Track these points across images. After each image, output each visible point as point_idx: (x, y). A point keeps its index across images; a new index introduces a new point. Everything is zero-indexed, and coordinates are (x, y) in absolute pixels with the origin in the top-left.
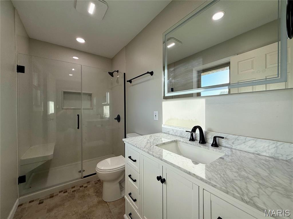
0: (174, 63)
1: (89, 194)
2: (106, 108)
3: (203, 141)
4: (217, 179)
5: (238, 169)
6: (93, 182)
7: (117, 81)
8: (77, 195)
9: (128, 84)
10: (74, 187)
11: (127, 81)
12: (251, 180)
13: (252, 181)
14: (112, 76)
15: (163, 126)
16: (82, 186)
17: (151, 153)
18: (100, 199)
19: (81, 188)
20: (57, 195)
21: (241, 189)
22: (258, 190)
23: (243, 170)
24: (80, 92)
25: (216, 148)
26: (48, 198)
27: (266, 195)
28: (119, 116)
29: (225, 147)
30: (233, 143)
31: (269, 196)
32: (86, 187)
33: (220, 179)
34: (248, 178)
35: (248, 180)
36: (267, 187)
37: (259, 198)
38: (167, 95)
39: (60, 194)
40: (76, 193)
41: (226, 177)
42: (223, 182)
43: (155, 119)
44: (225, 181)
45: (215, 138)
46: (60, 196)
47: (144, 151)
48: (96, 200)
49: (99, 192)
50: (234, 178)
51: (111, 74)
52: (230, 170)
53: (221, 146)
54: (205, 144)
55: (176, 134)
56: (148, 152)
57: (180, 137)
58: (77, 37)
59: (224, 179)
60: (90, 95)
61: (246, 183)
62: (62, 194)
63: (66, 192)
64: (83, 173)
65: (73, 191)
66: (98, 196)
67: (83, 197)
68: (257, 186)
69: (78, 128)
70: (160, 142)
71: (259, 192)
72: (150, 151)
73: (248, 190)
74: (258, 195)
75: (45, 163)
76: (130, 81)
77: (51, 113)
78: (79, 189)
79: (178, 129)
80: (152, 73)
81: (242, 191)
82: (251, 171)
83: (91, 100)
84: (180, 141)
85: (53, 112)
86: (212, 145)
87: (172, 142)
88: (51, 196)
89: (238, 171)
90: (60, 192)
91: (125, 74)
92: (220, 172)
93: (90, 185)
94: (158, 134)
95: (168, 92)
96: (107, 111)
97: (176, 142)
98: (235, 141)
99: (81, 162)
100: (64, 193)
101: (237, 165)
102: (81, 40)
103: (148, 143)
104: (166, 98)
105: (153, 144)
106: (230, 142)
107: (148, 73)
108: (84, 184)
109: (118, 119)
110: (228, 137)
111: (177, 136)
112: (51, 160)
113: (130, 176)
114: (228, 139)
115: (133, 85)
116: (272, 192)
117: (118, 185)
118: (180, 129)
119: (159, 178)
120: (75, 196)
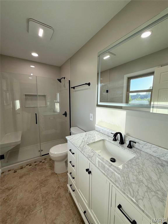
0: (110, 69)
1: (46, 168)
2: (57, 104)
3: (122, 142)
4: (120, 181)
5: (138, 173)
6: (48, 159)
7: (64, 86)
8: (38, 168)
9: (72, 90)
10: (36, 162)
11: (71, 88)
12: (144, 183)
13: (144, 185)
14: (61, 82)
15: (96, 126)
16: (41, 162)
17: (83, 152)
18: (53, 171)
19: (40, 163)
20: (25, 167)
21: (133, 191)
22: (144, 193)
23: (142, 174)
24: (36, 94)
25: (130, 149)
26: (19, 169)
27: (148, 197)
28: (66, 112)
29: (137, 149)
30: (142, 147)
31: (150, 199)
32: (44, 162)
33: (123, 181)
34: (142, 181)
35: (141, 183)
36: (152, 191)
37: (142, 200)
38: (99, 103)
39: (27, 167)
40: (37, 166)
41: (127, 180)
42: (124, 185)
43: (90, 119)
44: (126, 183)
45: (130, 142)
46: (27, 168)
47: (79, 150)
48: (50, 172)
49: (52, 167)
50: (133, 181)
51: (60, 80)
52: (133, 173)
53: (134, 147)
54: (123, 145)
55: (105, 133)
56: (81, 152)
57: (107, 135)
58: (32, 53)
59: (125, 182)
60: (44, 96)
61: (139, 187)
62: (28, 167)
63: (31, 165)
64: (42, 152)
65: (35, 165)
66: (51, 169)
67: (41, 169)
68: (145, 189)
69: (37, 123)
70: (92, 141)
71: (144, 195)
72: (83, 150)
73: (138, 192)
74: (143, 198)
75: (16, 146)
76: (74, 88)
77: (18, 108)
78: (39, 164)
79: (106, 130)
80: (89, 84)
81: (134, 194)
82: (147, 175)
83: (45, 100)
84: (106, 140)
85: (19, 107)
86: (128, 147)
87: (100, 140)
88: (21, 167)
89: (137, 174)
90: (27, 165)
91: (69, 81)
92: (124, 175)
93: (47, 161)
94: (91, 132)
95: (101, 101)
96: (57, 107)
97: (103, 140)
98: (144, 146)
99: (39, 144)
100: (30, 166)
101: (139, 169)
102: (35, 55)
103: (82, 142)
104: (98, 106)
105: (86, 144)
106: (141, 146)
107: (86, 84)
108: (42, 160)
109: (65, 114)
110: (139, 142)
111: (105, 134)
112: (20, 144)
113: (70, 162)
114: (139, 143)
115: (75, 91)
116: (154, 196)
117: (64, 164)
118: (107, 130)
119: (87, 170)
120: (36, 169)
